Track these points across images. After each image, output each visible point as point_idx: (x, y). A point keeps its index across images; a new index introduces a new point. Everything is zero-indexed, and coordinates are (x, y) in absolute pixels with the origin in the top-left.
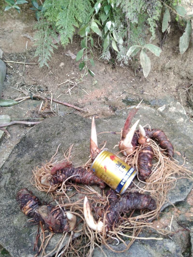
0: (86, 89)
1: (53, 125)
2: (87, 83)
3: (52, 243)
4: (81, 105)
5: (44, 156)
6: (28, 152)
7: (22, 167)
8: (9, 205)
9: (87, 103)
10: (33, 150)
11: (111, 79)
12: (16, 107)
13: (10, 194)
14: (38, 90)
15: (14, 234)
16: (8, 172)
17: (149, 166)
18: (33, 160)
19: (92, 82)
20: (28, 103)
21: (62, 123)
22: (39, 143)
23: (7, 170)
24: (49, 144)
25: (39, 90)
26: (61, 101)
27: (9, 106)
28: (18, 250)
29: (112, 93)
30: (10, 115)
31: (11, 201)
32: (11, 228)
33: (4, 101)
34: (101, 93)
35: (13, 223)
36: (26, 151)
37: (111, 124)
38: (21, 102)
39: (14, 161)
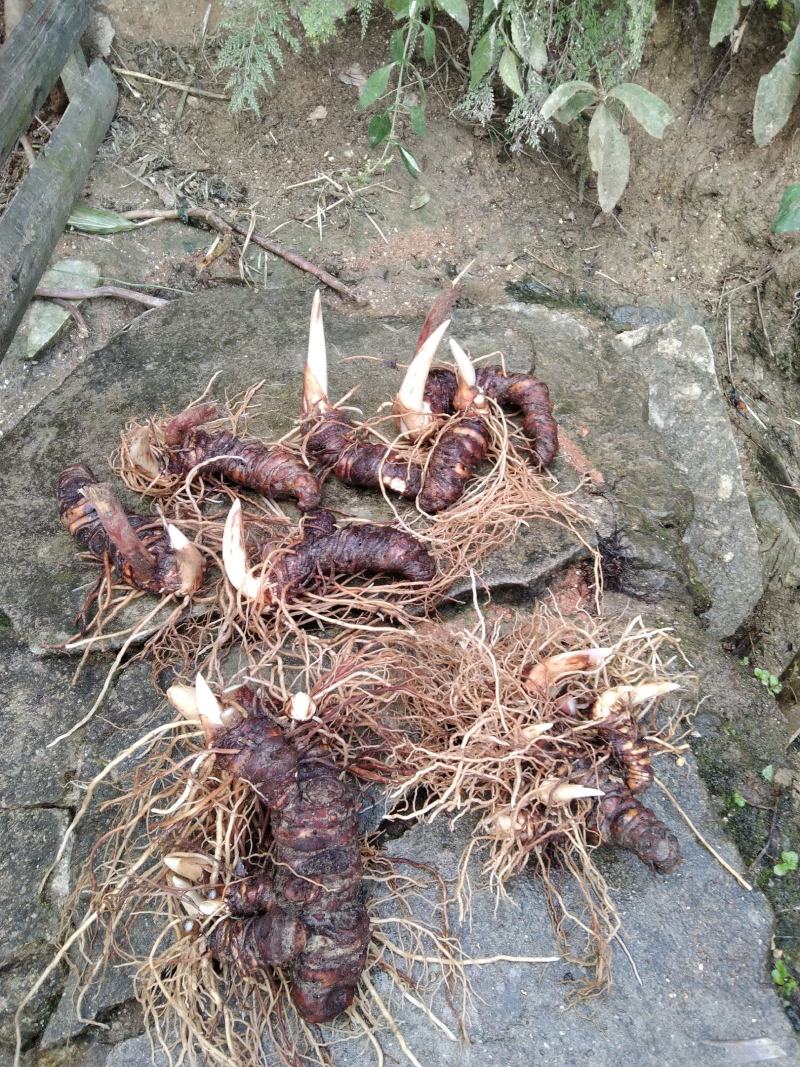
0: (382, 219)
1: (220, 312)
2: (393, 199)
4: (351, 273)
5: (166, 398)
6: (122, 380)
7: (92, 419)
8: (35, 511)
9: (372, 272)
10: (138, 377)
11: (486, 199)
12: (125, 242)
13: (43, 484)
14: (210, 194)
15: (32, 580)
16: (51, 424)
17: (455, 473)
18: (131, 404)
19: (410, 199)
20: (169, 233)
21: (251, 310)
22: (163, 359)
23: (47, 419)
24: (191, 367)
25: (216, 196)
26: (283, 248)
27: (102, 233)
28: (33, 618)
29: (478, 253)
30: (101, 265)
31: (41, 501)
32: (28, 564)
33: (90, 210)
34: (432, 245)
35: (35, 554)
36: (116, 375)
37: (404, 341)
38: (144, 227)
39: (75, 399)
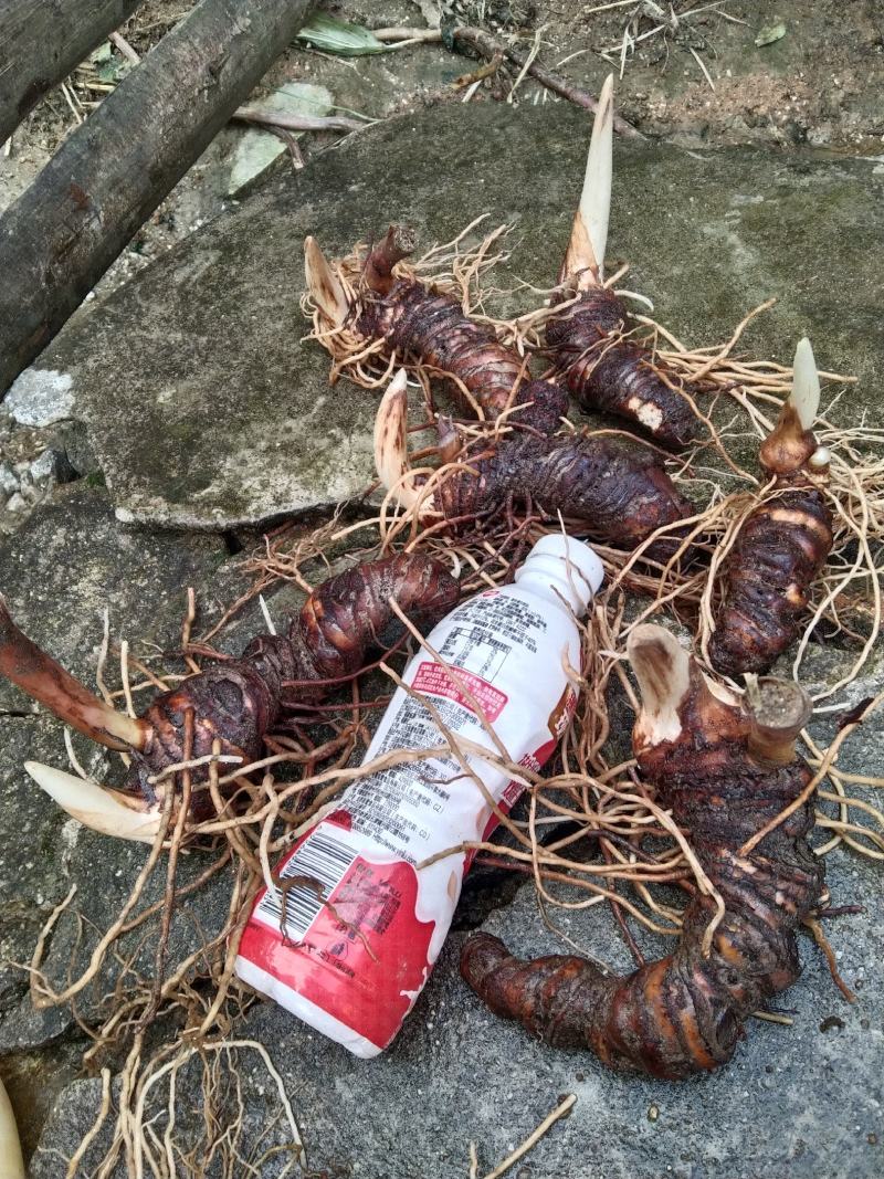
0: (712, 57)
3: (246, 491)
5: (364, 226)
6: (316, 202)
7: (267, 244)
8: (169, 346)
10: (337, 199)
12: (370, 68)
13: (186, 315)
14: (487, 14)
15: (141, 429)
16: (215, 247)
20: (428, 60)
22: (372, 182)
23: (213, 240)
24: (406, 191)
25: (494, 17)
26: (568, 85)
28: (129, 476)
29: (844, 114)
30: (336, 94)
31: (179, 336)
32: (143, 409)
33: (335, 25)
34: (778, 97)
35: (155, 398)
36: (309, 195)
37: (713, 171)
38: (397, 50)
